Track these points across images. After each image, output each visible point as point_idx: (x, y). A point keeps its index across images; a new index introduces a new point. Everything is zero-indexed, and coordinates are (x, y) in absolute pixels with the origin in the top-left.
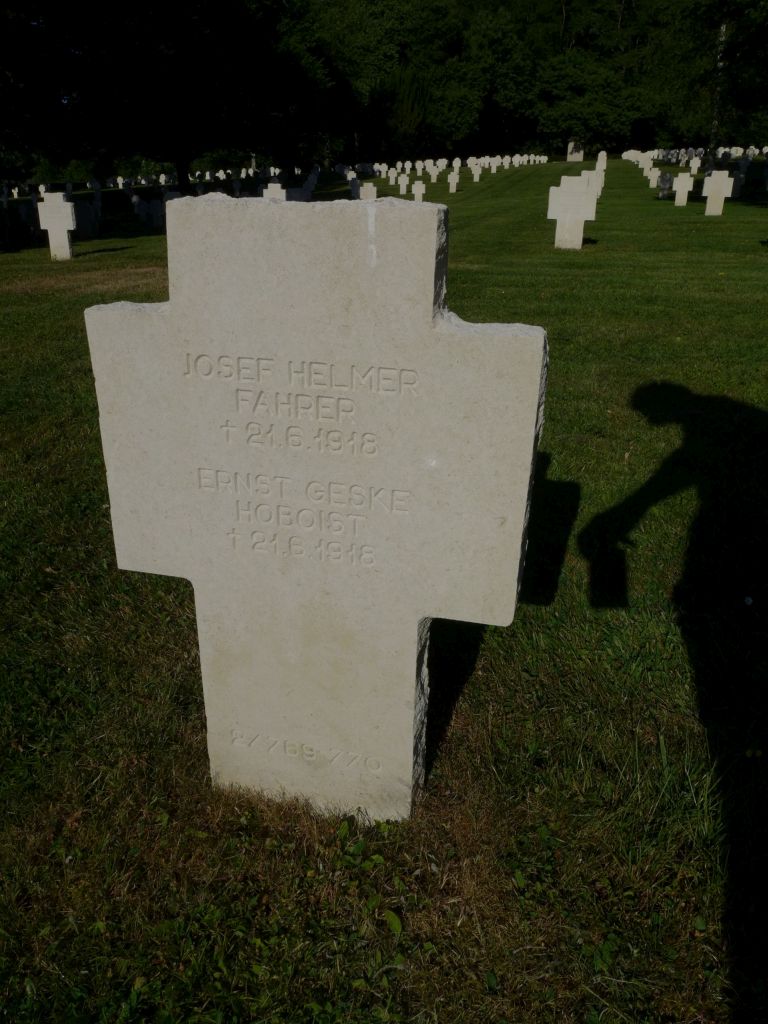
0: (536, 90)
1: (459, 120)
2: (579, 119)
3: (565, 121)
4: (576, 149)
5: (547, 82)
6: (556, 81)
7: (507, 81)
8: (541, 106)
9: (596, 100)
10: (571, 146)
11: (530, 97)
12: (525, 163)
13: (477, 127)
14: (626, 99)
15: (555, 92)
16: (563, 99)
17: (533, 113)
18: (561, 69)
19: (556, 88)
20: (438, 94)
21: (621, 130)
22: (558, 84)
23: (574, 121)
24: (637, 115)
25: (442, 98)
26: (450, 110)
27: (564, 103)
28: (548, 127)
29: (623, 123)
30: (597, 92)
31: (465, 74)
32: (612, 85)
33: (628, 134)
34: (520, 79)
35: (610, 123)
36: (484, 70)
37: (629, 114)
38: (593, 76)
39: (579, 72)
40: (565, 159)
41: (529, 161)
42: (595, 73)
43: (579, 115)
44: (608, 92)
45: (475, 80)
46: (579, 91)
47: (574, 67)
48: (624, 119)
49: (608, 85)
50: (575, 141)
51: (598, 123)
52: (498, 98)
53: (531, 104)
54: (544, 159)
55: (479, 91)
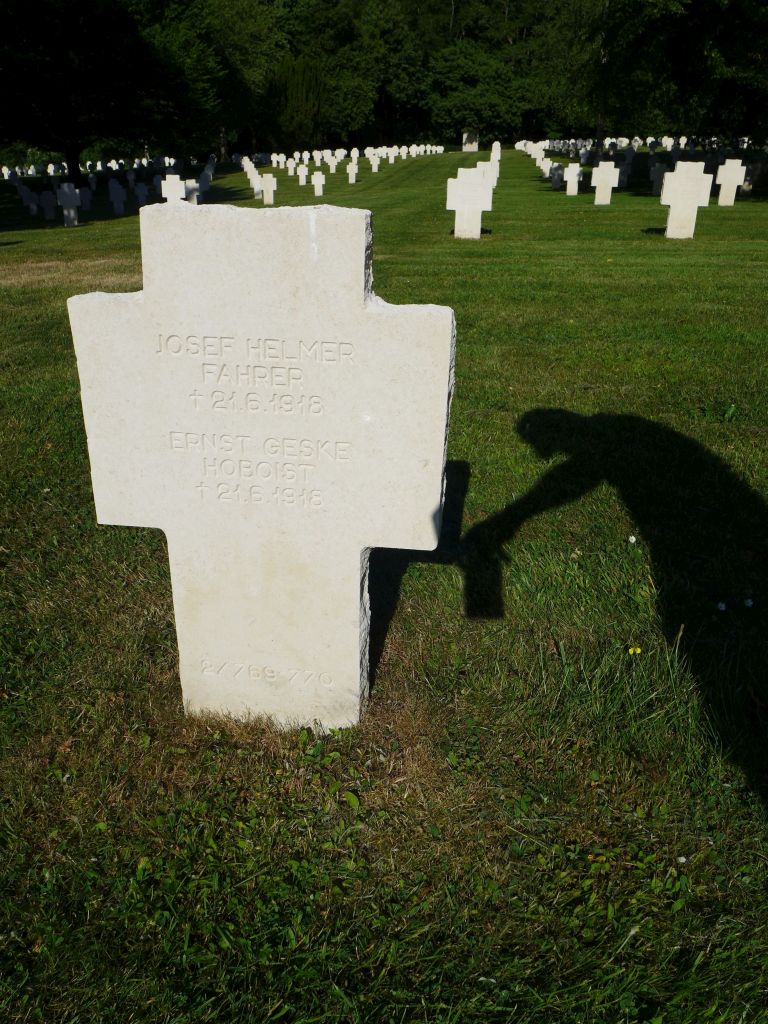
0: (429, 80)
1: (355, 109)
2: (472, 110)
3: (458, 111)
4: (470, 140)
5: (440, 73)
6: (449, 72)
7: (400, 71)
8: (435, 96)
9: (487, 90)
10: (465, 136)
11: (423, 87)
12: (422, 154)
13: (372, 118)
14: (516, 90)
15: (448, 83)
16: (456, 89)
17: (427, 104)
18: (453, 60)
19: (448, 78)
20: (333, 83)
21: (513, 121)
22: (451, 75)
23: (468, 112)
24: (528, 106)
25: (336, 88)
26: (345, 100)
27: (455, 94)
28: (442, 118)
29: (514, 114)
30: (488, 84)
31: (358, 63)
32: (503, 77)
33: (520, 125)
34: (412, 69)
35: (501, 114)
36: (377, 60)
37: (519, 105)
38: (484, 68)
39: (470, 63)
40: (461, 150)
41: (425, 152)
42: (485, 64)
43: (472, 106)
44: (498, 84)
45: (368, 70)
46: (471, 81)
47: (466, 58)
48: (514, 110)
49: (499, 77)
50: (468, 131)
51: (490, 113)
52: (391, 89)
53: (423, 95)
54: (440, 149)
55: (373, 81)
